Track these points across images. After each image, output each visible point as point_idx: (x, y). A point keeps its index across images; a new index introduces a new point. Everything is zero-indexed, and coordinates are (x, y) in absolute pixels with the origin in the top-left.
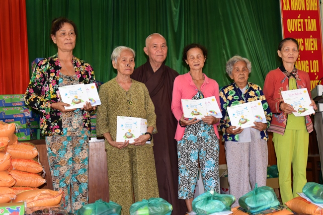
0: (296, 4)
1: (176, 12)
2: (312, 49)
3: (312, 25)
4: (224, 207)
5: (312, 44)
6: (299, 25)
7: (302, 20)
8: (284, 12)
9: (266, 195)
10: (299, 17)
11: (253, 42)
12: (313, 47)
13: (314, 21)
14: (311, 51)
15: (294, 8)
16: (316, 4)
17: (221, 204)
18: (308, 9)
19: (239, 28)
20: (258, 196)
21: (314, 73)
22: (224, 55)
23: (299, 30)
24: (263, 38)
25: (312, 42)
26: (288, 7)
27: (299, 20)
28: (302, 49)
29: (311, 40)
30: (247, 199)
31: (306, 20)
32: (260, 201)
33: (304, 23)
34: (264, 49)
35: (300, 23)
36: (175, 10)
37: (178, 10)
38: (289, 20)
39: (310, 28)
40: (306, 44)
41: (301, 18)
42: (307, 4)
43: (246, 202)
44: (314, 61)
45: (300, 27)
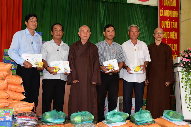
0: (167, 13)
1: (103, 12)
2: (174, 38)
3: (175, 25)
4: (123, 119)
5: (174, 35)
6: (168, 25)
7: (170, 22)
8: (161, 17)
9: (146, 115)
10: (168, 20)
11: (143, 31)
12: (174, 37)
13: (176, 23)
14: (173, 39)
15: (166, 15)
16: (178, 14)
17: (121, 118)
18: (173, 16)
20: (141, 115)
21: (174, 51)
22: (126, 37)
23: (168, 27)
24: (148, 30)
25: (174, 34)
26: (163, 14)
27: (168, 22)
28: (169, 38)
29: (174, 33)
30: (135, 116)
31: (172, 22)
32: (142, 118)
33: (171, 23)
34: (148, 36)
35: (168, 23)
36: (102, 11)
37: (104, 11)
38: (162, 21)
39: (173, 26)
40: (171, 35)
41: (169, 21)
42: (173, 14)
44: (175, 45)
45: (168, 26)
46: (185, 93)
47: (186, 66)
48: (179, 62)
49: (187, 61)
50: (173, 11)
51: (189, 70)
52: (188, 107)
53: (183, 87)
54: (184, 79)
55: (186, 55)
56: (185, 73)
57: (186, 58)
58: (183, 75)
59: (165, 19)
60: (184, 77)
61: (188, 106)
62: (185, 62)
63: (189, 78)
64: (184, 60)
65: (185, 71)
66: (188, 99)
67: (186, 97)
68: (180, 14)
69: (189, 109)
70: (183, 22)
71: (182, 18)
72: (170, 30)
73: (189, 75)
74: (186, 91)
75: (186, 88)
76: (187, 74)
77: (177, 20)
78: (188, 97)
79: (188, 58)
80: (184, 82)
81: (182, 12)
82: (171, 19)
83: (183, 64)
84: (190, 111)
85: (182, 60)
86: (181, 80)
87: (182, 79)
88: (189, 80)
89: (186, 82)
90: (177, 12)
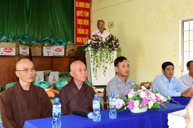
0: (81, 4)
1: (28, 1)
2: (86, 24)
3: (87, 14)
4: (47, 87)
5: (86, 22)
6: (82, 14)
7: (83, 12)
8: (76, 7)
9: (65, 83)
10: (82, 10)
11: (62, 19)
13: (88, 13)
14: (86, 25)
15: (80, 6)
16: (89, 6)
17: (46, 86)
18: (86, 7)
19: (56, 12)
20: (61, 83)
21: (86, 34)
22: (48, 23)
23: (82, 16)
24: (66, 17)
26: (78, 5)
27: (82, 12)
28: (82, 24)
29: (86, 20)
30: (57, 84)
31: (85, 12)
32: (62, 85)
33: (84, 13)
34: (66, 22)
35: (82, 13)
38: (77, 11)
39: (86, 15)
40: (84, 22)
41: (83, 11)
42: (86, 5)
43: (56, 85)
44: (87, 30)
45: (82, 15)
46: (93, 66)
47: (94, 47)
48: (89, 43)
49: (94, 43)
50: (86, 3)
51: (96, 49)
52: (95, 77)
53: (91, 62)
54: (93, 56)
55: (94, 39)
56: (93, 51)
57: (94, 40)
58: (92, 53)
59: (79, 9)
60: (93, 54)
61: (95, 75)
62: (93, 43)
63: (96, 55)
64: (93, 42)
65: (93, 50)
66: (95, 70)
67: (94, 69)
68: (91, 5)
69: (96, 78)
70: (93, 12)
71: (93, 9)
72: (83, 18)
73: (96, 53)
74: (94, 65)
75: (94, 63)
76: (95, 52)
77: (89, 10)
78: (95, 69)
79: (95, 41)
80: (93, 58)
81: (92, 4)
82: (85, 9)
83: (92, 45)
84: (96, 79)
85: (91, 42)
86: (90, 56)
87: (92, 56)
88: (96, 57)
89: (94, 58)
90: (89, 4)
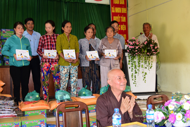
0: (117, 10)
1: (66, 11)
2: (124, 30)
3: (124, 19)
5: (124, 27)
6: (118, 19)
7: (120, 17)
8: (112, 13)
10: (118, 16)
12: (124, 29)
13: (125, 18)
15: (116, 12)
16: (126, 10)
18: (122, 12)
19: (93, 19)
23: (119, 21)
25: (124, 26)
26: (114, 11)
27: (118, 17)
28: (119, 29)
29: (123, 25)
31: (121, 17)
33: (121, 18)
35: (119, 18)
36: (65, 10)
37: (66, 10)
38: (114, 17)
39: (123, 20)
40: (121, 27)
41: (119, 16)
42: (122, 10)
44: (124, 35)
45: (119, 20)
46: (132, 73)
47: (131, 52)
48: (126, 49)
49: (131, 48)
50: (122, 8)
51: (133, 55)
52: (134, 83)
53: (130, 68)
54: (131, 62)
55: (131, 43)
56: (131, 57)
57: (131, 45)
58: (129, 59)
59: (116, 14)
60: (131, 60)
61: (134, 82)
62: (130, 48)
63: (134, 60)
64: (130, 47)
65: (131, 56)
66: (134, 77)
67: (132, 76)
68: (127, 10)
69: (135, 84)
70: (130, 16)
71: (130, 13)
72: (120, 23)
73: (134, 58)
74: (132, 71)
75: (132, 69)
76: (133, 58)
77: (125, 15)
78: (134, 75)
79: (132, 46)
80: (130, 64)
81: (129, 9)
82: (121, 14)
83: (129, 50)
84: (136, 86)
85: (128, 47)
86: (128, 62)
87: (129, 61)
88: (134, 62)
89: (132, 64)
90: (125, 9)
